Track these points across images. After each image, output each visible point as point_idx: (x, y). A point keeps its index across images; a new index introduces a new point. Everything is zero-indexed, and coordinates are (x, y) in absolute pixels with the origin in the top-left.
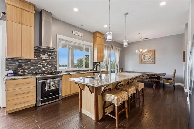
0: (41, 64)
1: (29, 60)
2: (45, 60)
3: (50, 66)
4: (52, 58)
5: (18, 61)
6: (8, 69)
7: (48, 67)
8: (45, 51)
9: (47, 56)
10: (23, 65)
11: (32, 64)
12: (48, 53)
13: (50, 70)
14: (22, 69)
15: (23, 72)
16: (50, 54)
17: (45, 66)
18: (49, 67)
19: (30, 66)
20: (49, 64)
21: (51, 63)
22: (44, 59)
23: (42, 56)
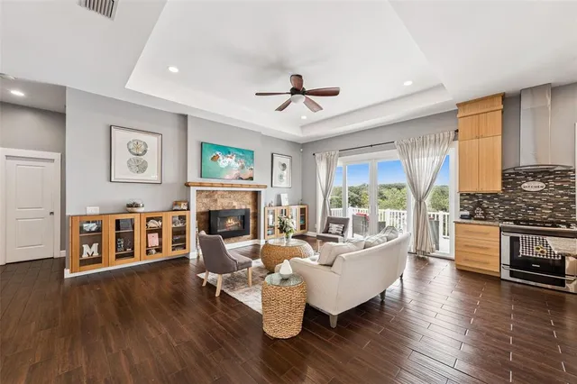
0: (523, 202)
1: (496, 195)
2: (535, 194)
3: (550, 205)
4: (555, 187)
5: (477, 197)
6: (463, 208)
7: (542, 208)
8: (534, 173)
9: (541, 184)
10: (485, 203)
11: (502, 201)
12: (543, 176)
13: (550, 217)
14: (483, 209)
15: (483, 214)
16: (549, 179)
17: (536, 207)
18: (546, 209)
19: (497, 204)
20: (547, 201)
21: (553, 199)
22: (532, 190)
23: (526, 184)
